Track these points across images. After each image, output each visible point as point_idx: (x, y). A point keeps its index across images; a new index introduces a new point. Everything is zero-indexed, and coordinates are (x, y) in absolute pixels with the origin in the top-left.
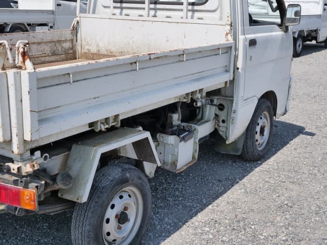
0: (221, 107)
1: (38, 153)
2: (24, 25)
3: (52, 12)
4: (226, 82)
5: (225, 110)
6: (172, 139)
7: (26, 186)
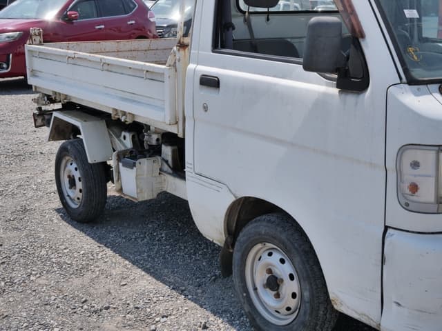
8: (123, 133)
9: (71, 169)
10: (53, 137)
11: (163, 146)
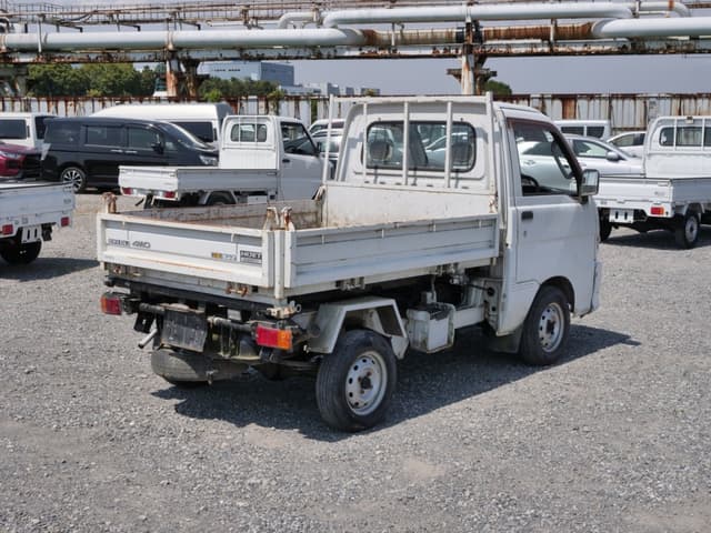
0: (491, 292)
1: (293, 303)
2: (228, 193)
3: (275, 173)
4: (492, 259)
5: (496, 295)
6: (422, 315)
7: (283, 328)
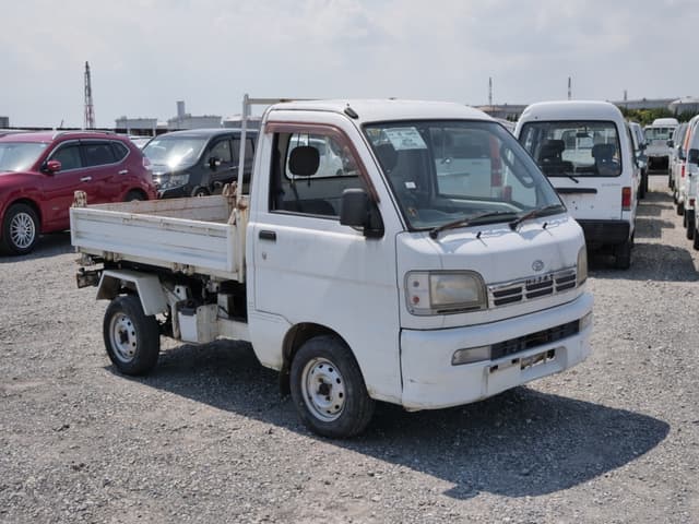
8: (177, 287)
9: (124, 324)
10: (101, 296)
11: (219, 295)
